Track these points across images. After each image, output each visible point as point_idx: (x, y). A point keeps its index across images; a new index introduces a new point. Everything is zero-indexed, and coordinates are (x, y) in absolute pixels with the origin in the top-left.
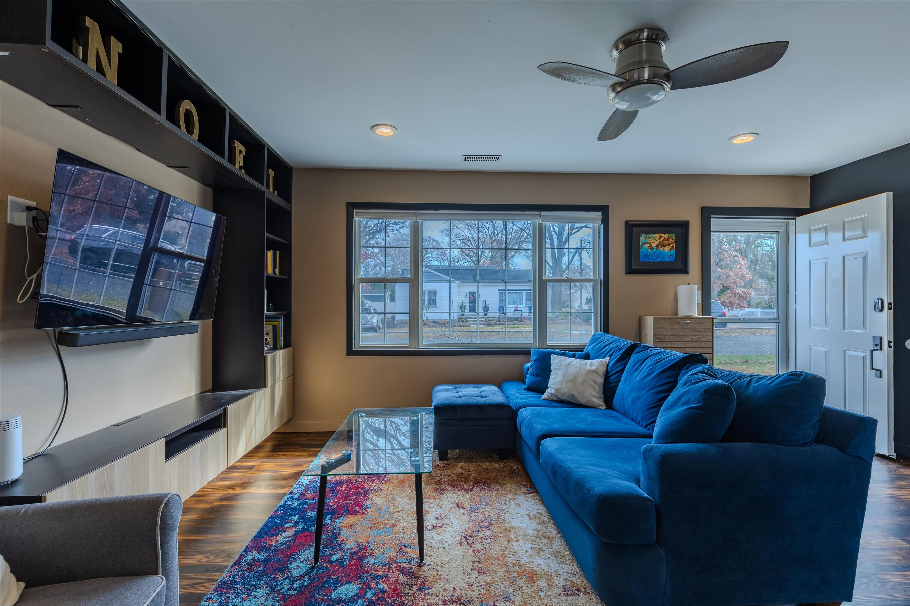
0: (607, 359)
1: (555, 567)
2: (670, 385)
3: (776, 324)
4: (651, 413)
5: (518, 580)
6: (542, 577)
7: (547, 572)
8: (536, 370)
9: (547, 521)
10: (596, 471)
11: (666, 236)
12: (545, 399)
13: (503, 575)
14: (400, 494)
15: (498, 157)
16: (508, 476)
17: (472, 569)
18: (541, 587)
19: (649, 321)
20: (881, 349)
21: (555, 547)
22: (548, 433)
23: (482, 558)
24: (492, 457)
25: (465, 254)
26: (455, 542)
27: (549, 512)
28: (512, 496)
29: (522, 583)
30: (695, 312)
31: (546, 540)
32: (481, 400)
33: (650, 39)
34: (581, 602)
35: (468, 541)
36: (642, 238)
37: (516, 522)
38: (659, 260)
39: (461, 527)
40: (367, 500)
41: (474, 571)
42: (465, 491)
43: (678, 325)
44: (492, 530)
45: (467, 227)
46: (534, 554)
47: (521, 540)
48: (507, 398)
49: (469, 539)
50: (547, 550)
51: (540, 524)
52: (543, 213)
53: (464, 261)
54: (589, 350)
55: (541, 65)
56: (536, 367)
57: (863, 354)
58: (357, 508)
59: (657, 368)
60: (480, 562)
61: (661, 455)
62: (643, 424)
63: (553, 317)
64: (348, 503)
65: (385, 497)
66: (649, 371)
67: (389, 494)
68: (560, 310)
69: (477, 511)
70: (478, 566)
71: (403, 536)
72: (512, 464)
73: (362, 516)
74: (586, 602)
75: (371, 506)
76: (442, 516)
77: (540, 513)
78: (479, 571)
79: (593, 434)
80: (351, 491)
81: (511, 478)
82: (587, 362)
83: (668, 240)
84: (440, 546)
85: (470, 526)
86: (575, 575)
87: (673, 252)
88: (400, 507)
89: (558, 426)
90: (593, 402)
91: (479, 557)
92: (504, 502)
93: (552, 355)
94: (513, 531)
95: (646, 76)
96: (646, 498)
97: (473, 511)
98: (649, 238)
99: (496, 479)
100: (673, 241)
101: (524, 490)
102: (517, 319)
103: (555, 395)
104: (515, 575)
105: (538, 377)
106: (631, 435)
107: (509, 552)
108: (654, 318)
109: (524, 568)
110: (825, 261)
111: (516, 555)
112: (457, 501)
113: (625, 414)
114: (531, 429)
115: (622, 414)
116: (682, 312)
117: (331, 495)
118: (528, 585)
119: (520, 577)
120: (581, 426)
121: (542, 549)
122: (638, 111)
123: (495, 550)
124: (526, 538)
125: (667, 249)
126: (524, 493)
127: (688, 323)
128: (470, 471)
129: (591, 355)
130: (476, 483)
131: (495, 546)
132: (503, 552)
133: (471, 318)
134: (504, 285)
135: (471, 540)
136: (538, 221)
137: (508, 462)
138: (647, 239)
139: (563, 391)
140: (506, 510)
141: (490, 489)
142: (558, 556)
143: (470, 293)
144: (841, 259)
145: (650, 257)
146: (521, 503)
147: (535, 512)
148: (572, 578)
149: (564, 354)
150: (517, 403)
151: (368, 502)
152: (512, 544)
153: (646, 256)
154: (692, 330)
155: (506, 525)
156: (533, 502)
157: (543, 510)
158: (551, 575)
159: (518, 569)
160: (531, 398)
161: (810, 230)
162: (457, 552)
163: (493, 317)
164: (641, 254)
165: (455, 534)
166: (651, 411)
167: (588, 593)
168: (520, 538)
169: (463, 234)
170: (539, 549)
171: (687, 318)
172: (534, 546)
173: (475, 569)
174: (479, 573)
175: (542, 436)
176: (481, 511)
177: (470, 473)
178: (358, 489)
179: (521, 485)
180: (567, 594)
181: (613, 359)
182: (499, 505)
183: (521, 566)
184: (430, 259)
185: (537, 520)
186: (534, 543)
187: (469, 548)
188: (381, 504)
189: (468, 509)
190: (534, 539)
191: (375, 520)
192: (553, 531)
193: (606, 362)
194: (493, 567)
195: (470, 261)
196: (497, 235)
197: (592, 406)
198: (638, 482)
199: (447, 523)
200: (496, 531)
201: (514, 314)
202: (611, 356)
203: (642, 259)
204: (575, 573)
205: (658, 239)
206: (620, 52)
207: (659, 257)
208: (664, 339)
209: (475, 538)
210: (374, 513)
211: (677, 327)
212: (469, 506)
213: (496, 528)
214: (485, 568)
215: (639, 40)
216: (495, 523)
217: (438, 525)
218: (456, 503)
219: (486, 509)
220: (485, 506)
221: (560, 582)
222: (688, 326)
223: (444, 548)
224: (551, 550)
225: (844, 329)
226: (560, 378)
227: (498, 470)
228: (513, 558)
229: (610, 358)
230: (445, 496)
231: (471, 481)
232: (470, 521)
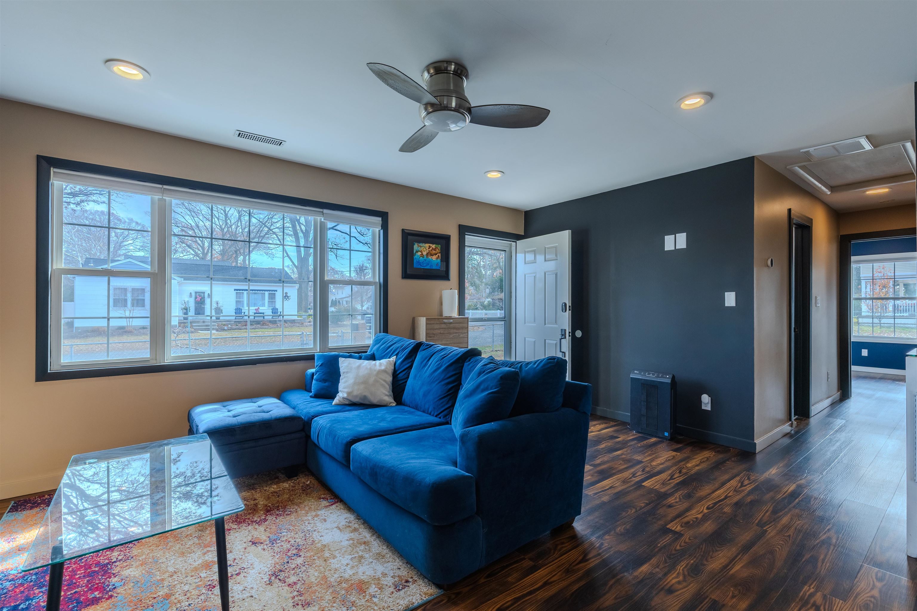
0: (393, 358)
1: (380, 568)
2: (456, 376)
3: (503, 322)
4: (442, 403)
5: (348, 596)
6: (371, 584)
7: (374, 576)
8: (324, 375)
9: (358, 527)
10: (420, 463)
11: (434, 246)
12: (337, 405)
13: (331, 598)
14: (164, 553)
15: (281, 141)
16: (303, 493)
17: (294, 606)
18: (373, 594)
19: (422, 322)
20: (565, 338)
21: (374, 550)
22: (356, 437)
23: (302, 590)
24: (277, 478)
25: (186, 244)
26: (263, 585)
27: (359, 517)
28: (314, 513)
29: (353, 598)
30: (455, 314)
31: (363, 545)
32: (266, 416)
33: (455, 73)
34: (413, 591)
35: (279, 577)
36: (416, 247)
37: (327, 539)
38: (428, 267)
39: (265, 565)
40: (110, 577)
41: (297, 607)
42: (257, 523)
43: (444, 325)
44: (303, 555)
45: (188, 212)
46: (356, 563)
47: (338, 555)
48: (294, 408)
49: (279, 575)
50: (367, 556)
51: (352, 532)
52: (325, 211)
53: (185, 254)
54: (374, 351)
55: (371, 63)
56: (323, 372)
57: (555, 342)
58: (96, 593)
59: (444, 363)
60: (301, 595)
61: (478, 436)
62: (434, 414)
63: (300, 320)
64: (75, 592)
65: (142, 565)
66: (437, 365)
67: (146, 558)
68: (307, 312)
69: (279, 542)
70: (300, 600)
71: (187, 603)
72: (303, 480)
73: (109, 601)
74: (417, 590)
75: (122, 584)
76: (236, 561)
77: (348, 521)
78: (302, 605)
79: (398, 430)
80: (76, 575)
81: (307, 494)
82: (376, 363)
83: (435, 250)
84: (245, 596)
85: (276, 559)
86: (400, 569)
87: (439, 260)
88: (171, 569)
89: (363, 428)
90: (384, 400)
91: (297, 590)
92: (307, 522)
93: (340, 358)
94: (326, 549)
95: (454, 105)
96: (467, 476)
97: (274, 542)
98: (421, 247)
99: (290, 501)
100: (439, 251)
101: (324, 503)
102: (258, 323)
103: (347, 399)
104: (343, 592)
105: (325, 383)
106: (428, 425)
107: (329, 572)
108: (427, 319)
109: (350, 582)
110: (534, 275)
111: (338, 572)
112: (250, 538)
113: (416, 408)
114: (335, 436)
115: (413, 408)
116: (446, 314)
117: (37, 591)
118: (360, 597)
119: (349, 593)
120: (384, 425)
121: (362, 556)
122: (438, 133)
123: (314, 575)
124: (343, 551)
125: (434, 258)
126: (326, 507)
127: (451, 323)
128: (255, 500)
129: (377, 356)
130: (268, 511)
131: (311, 571)
132: (323, 575)
133: (198, 322)
134: (247, 285)
135: (282, 576)
136: (320, 219)
137: (298, 479)
138: (419, 247)
139: (355, 393)
140: (312, 530)
141: (286, 513)
142: (379, 557)
143: (196, 293)
144: (544, 274)
145: (421, 264)
146: (325, 518)
147: (343, 523)
148: (399, 573)
149: (350, 357)
150: (309, 413)
151: (114, 580)
152: (330, 563)
153: (418, 262)
154: (454, 328)
155: (317, 545)
156: (339, 513)
157: (351, 517)
158: (379, 578)
159: (344, 585)
160: (320, 405)
161: (525, 251)
162: (269, 594)
163: (228, 321)
164: (415, 261)
165: (260, 575)
166: (442, 401)
167: (415, 581)
168: (336, 553)
169: (183, 220)
170: (359, 557)
171: (450, 318)
172: (353, 556)
173: (298, 605)
174: (303, 607)
175: (351, 442)
176: (284, 539)
177: (257, 501)
178: (90, 568)
179: (320, 499)
180: (399, 590)
181: (400, 358)
182: (303, 527)
183: (347, 581)
184: (132, 248)
185: (348, 529)
186: (352, 553)
187: (283, 585)
188: (137, 575)
189: (268, 542)
190: (352, 549)
191: (134, 599)
192: (366, 535)
193: (393, 361)
194: (317, 594)
195: (192, 254)
196: (231, 226)
197: (382, 404)
198: (455, 464)
199: (245, 567)
200: (308, 554)
201: (255, 317)
202: (397, 355)
203: (415, 265)
204: (399, 567)
205: (427, 248)
206: (431, 76)
207: (428, 264)
208: (433, 337)
209: (287, 571)
210: (129, 592)
211: (443, 326)
212: (268, 539)
213: (307, 552)
214: (309, 599)
215: (447, 70)
216: (304, 547)
217: (234, 573)
218: (249, 540)
219: (289, 536)
220: (287, 532)
221: (389, 581)
222: (452, 325)
223: (252, 597)
224: (371, 554)
225: (545, 324)
226: (351, 381)
227: (289, 490)
228: (336, 576)
229: (397, 357)
230: (232, 537)
231: (261, 510)
232: (274, 554)
